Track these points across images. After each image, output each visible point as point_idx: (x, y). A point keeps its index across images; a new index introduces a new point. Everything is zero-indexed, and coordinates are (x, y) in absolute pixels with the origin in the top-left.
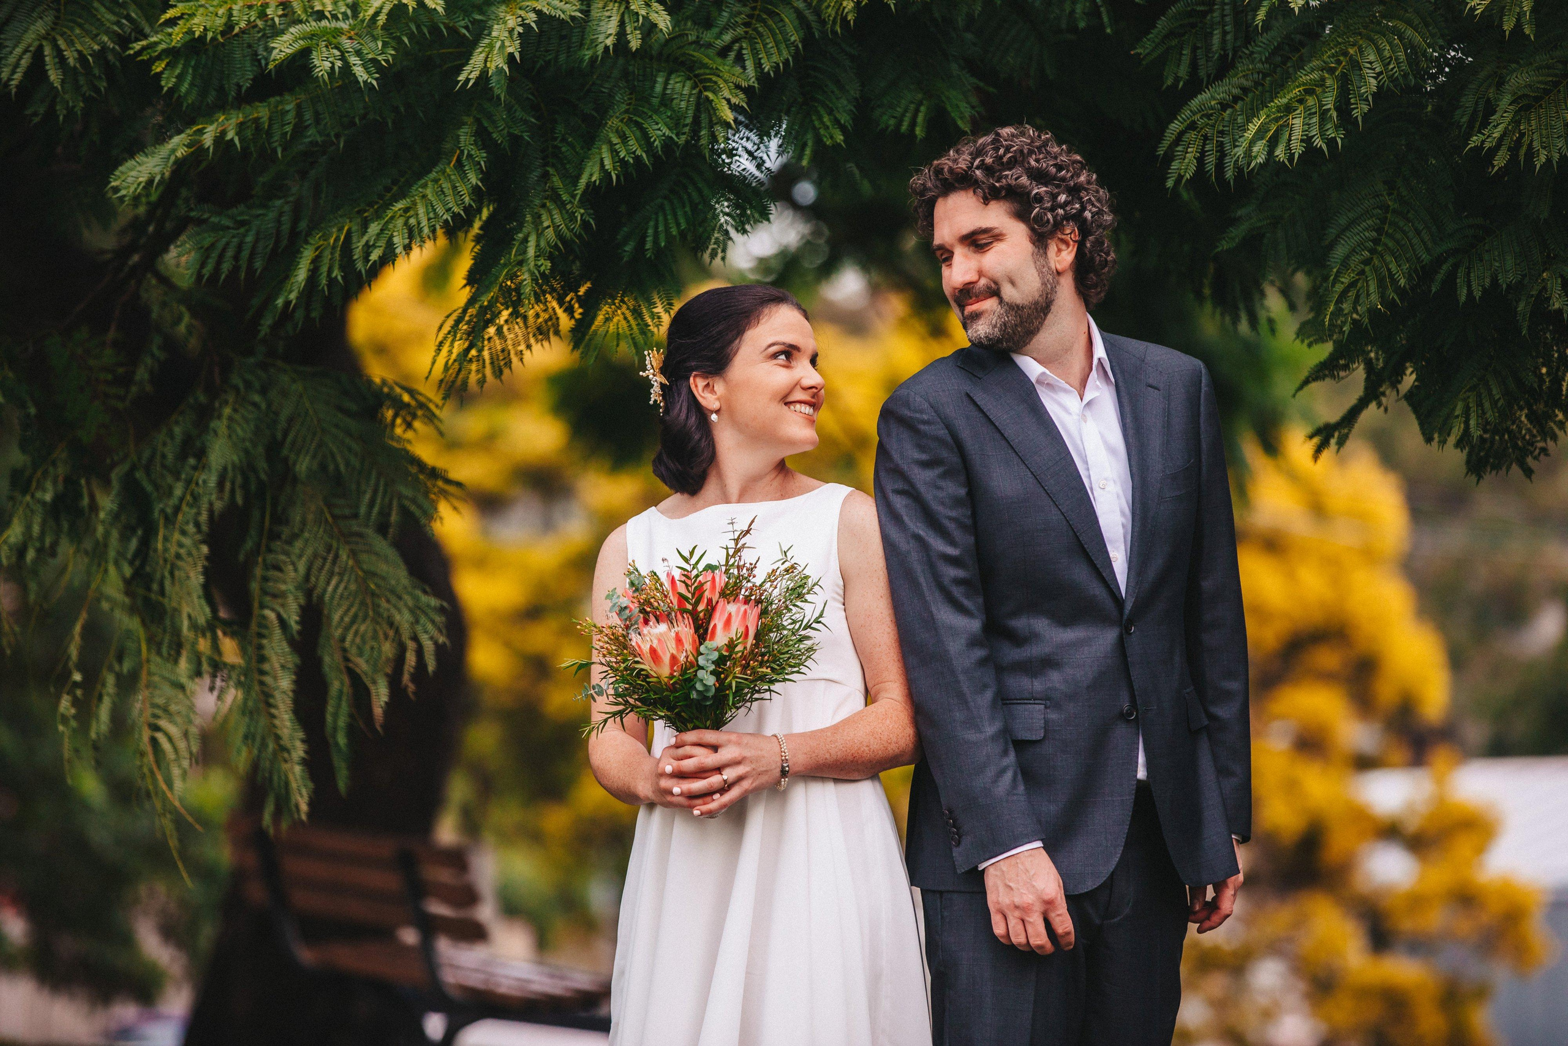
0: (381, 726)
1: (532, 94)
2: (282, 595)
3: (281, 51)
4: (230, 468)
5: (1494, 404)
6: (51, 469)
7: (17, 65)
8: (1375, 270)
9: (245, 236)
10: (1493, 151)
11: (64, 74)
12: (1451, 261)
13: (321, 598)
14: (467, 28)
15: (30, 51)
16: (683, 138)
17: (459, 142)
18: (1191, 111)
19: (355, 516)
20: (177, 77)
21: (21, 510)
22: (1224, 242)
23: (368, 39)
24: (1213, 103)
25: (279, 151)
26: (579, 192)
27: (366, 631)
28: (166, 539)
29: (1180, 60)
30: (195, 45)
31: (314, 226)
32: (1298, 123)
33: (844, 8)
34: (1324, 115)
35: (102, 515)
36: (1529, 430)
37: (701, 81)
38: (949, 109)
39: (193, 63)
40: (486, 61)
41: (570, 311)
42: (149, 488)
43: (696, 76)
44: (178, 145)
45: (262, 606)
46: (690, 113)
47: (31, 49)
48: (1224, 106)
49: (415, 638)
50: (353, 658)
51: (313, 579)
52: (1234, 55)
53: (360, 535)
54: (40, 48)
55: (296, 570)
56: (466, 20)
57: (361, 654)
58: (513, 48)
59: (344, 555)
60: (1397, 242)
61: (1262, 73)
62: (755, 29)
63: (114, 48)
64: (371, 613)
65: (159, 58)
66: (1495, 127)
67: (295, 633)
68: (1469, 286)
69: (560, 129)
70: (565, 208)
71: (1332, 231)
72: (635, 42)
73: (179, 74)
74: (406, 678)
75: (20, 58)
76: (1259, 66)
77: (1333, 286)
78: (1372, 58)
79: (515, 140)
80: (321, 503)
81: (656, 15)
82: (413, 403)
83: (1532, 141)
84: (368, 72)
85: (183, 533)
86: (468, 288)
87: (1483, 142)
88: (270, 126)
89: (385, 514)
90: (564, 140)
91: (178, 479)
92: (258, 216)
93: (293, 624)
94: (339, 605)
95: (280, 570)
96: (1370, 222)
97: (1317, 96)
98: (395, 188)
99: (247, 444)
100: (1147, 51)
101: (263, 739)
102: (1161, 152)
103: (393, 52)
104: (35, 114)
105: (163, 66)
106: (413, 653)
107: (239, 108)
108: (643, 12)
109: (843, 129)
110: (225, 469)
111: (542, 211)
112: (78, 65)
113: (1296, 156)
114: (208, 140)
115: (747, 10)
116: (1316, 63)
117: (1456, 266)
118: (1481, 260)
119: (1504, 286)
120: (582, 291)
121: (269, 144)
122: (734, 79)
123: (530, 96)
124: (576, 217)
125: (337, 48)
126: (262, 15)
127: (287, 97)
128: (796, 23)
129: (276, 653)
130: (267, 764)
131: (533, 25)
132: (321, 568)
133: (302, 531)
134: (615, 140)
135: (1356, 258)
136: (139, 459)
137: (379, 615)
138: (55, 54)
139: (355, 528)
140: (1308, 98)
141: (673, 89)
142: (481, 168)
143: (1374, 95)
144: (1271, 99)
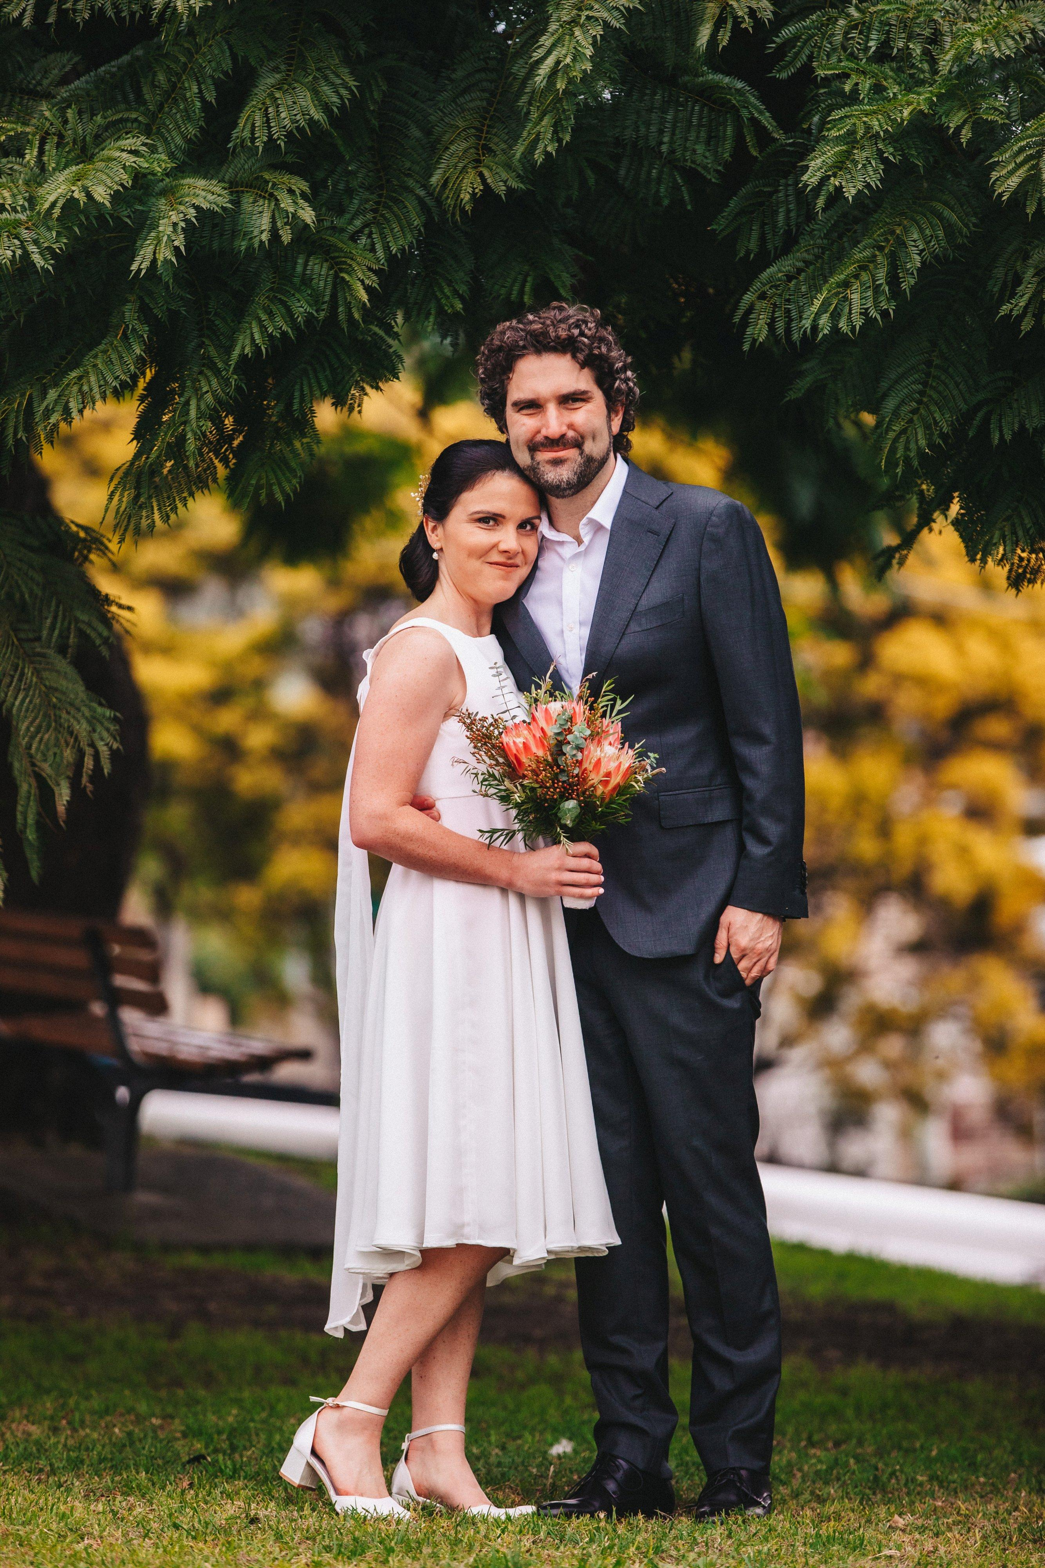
0: (64, 822)
1: (190, 274)
8: (922, 419)
10: (1021, 317)
12: (985, 410)
13: (9, 711)
14: (129, 217)
16: (323, 314)
17: (124, 317)
18: (762, 283)
19: (38, 639)
22: (791, 393)
23: (42, 229)
24: (780, 275)
26: (233, 363)
27: (48, 740)
29: (750, 235)
32: (855, 297)
33: (462, 200)
34: (877, 289)
37: (337, 264)
38: (552, 279)
40: (155, 253)
41: (225, 461)
43: (333, 258)
46: (328, 292)
48: (789, 278)
49: (92, 745)
50: (38, 764)
51: (3, 695)
52: (797, 230)
53: (43, 655)
56: (129, 210)
57: (45, 760)
58: (179, 241)
59: (28, 672)
60: (939, 393)
61: (822, 247)
62: (383, 215)
64: (53, 723)
66: (1021, 296)
68: (1001, 431)
69: (213, 304)
70: (221, 375)
71: (884, 385)
72: (286, 237)
74: (84, 780)
76: (819, 241)
77: (887, 433)
78: (915, 236)
79: (173, 315)
80: (7, 627)
81: (303, 211)
82: (88, 538)
84: (44, 259)
86: (135, 442)
87: (1011, 310)
89: (64, 636)
90: (216, 314)
94: (25, 717)
96: (916, 376)
97: (870, 272)
98: (69, 357)
100: (722, 227)
102: (736, 320)
103: (65, 241)
106: (91, 758)
108: (291, 209)
109: (462, 298)
111: (200, 377)
113: (858, 328)
115: (374, 197)
116: (867, 241)
117: (989, 414)
118: (1011, 408)
119: (1031, 430)
120: (236, 443)
122: (367, 262)
123: (185, 275)
124: (231, 383)
125: (17, 237)
128: (418, 209)
131: (194, 220)
134: (264, 317)
135: (906, 409)
137: (61, 725)
139: (38, 649)
140: (863, 274)
141: (312, 270)
142: (144, 340)
143: (919, 270)
144: (831, 274)
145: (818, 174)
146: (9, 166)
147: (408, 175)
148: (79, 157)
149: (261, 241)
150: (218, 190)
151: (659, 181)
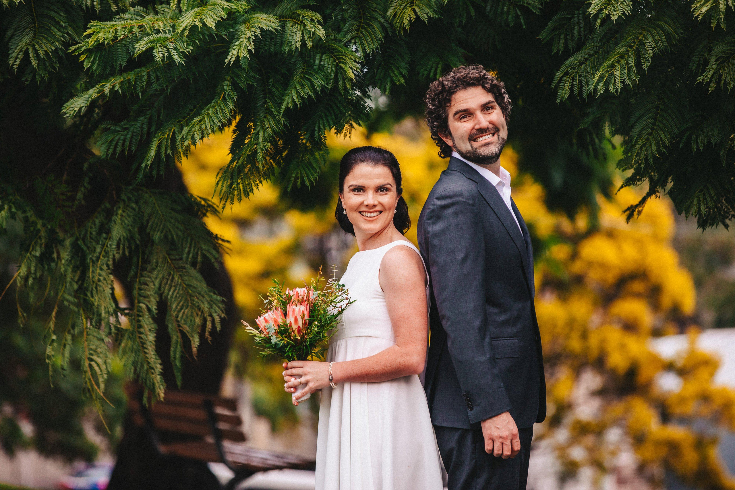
0: (196, 356)
1: (258, 64)
2: (148, 297)
3: (140, 49)
4: (122, 239)
5: (712, 198)
6: (39, 241)
7: (16, 58)
8: (654, 138)
9: (126, 135)
10: (708, 83)
11: (39, 61)
12: (688, 133)
13: (166, 297)
14: (226, 35)
15: (23, 51)
16: (330, 86)
17: (224, 89)
18: (566, 66)
19: (181, 259)
20: (91, 63)
21: (25, 260)
22: (582, 125)
23: (180, 42)
24: (576, 62)
25: (140, 94)
26: (282, 112)
27: (187, 313)
28: (93, 272)
29: (560, 41)
30: (100, 47)
31: (158, 129)
32: (618, 73)
33: (404, 23)
34: (629, 69)
35: (63, 261)
36: (726, 207)
37: (337, 59)
38: (452, 65)
39: (99, 55)
40: (238, 53)
41: (279, 164)
42: (85, 248)
43: (335, 56)
44: (93, 93)
45: (139, 302)
46: (333, 73)
47: (23, 50)
48: (581, 63)
49: (211, 315)
50: (182, 325)
51: (162, 289)
52: (585, 39)
53: (184, 268)
54: (27, 49)
55: (154, 285)
56: (226, 31)
57: (186, 324)
58: (251, 47)
59: (176, 278)
60: (664, 124)
61: (598, 47)
62: (362, 33)
63: (61, 48)
64: (190, 304)
65: (82, 54)
66: (709, 72)
67: (155, 314)
68: (697, 144)
69: (271, 81)
70: (276, 118)
71: (633, 119)
72: (310, 45)
73: (92, 61)
74: (207, 334)
75: (18, 54)
76: (597, 44)
77: (635, 145)
78: (650, 40)
79: (250, 87)
80: (165, 254)
81: (318, 31)
82: (206, 205)
83: (726, 78)
84: (180, 58)
85: (101, 269)
86: (231, 155)
87: (703, 79)
88: (135, 82)
89: (195, 258)
90: (273, 86)
91: (98, 244)
92: (133, 125)
93: (154, 310)
94: (175, 301)
95: (147, 285)
96: (650, 115)
97: (626, 60)
98: (195, 110)
99: (130, 227)
100: (544, 37)
101: (142, 363)
102: (553, 86)
103: (192, 48)
104: (26, 80)
105: (85, 57)
106: (210, 322)
107: (121, 75)
108: (312, 30)
109: (404, 76)
110: (120, 239)
111: (265, 120)
112: (45, 57)
113: (619, 90)
114: (107, 90)
115: (357, 23)
116: (623, 43)
117: (690, 135)
118: (702, 132)
119: (714, 144)
120: (284, 154)
121: (135, 91)
122: (353, 58)
123: (256, 66)
124: (281, 122)
125: (165, 47)
126: (131, 31)
127: (143, 69)
128: (381, 29)
129: (147, 324)
130: (144, 375)
131: (259, 35)
132: (166, 284)
133: (157, 267)
134: (298, 87)
135: (645, 132)
136: (80, 236)
137: (194, 305)
138: (34, 52)
139: (181, 265)
140: (622, 61)
141: (324, 62)
142: (234, 101)
143: (652, 58)
144: (604, 61)
145: (597, 7)
146: (163, 9)
147: (376, 11)
148: (199, 4)
149: (296, 47)
150: (273, 20)
151: (508, 13)
